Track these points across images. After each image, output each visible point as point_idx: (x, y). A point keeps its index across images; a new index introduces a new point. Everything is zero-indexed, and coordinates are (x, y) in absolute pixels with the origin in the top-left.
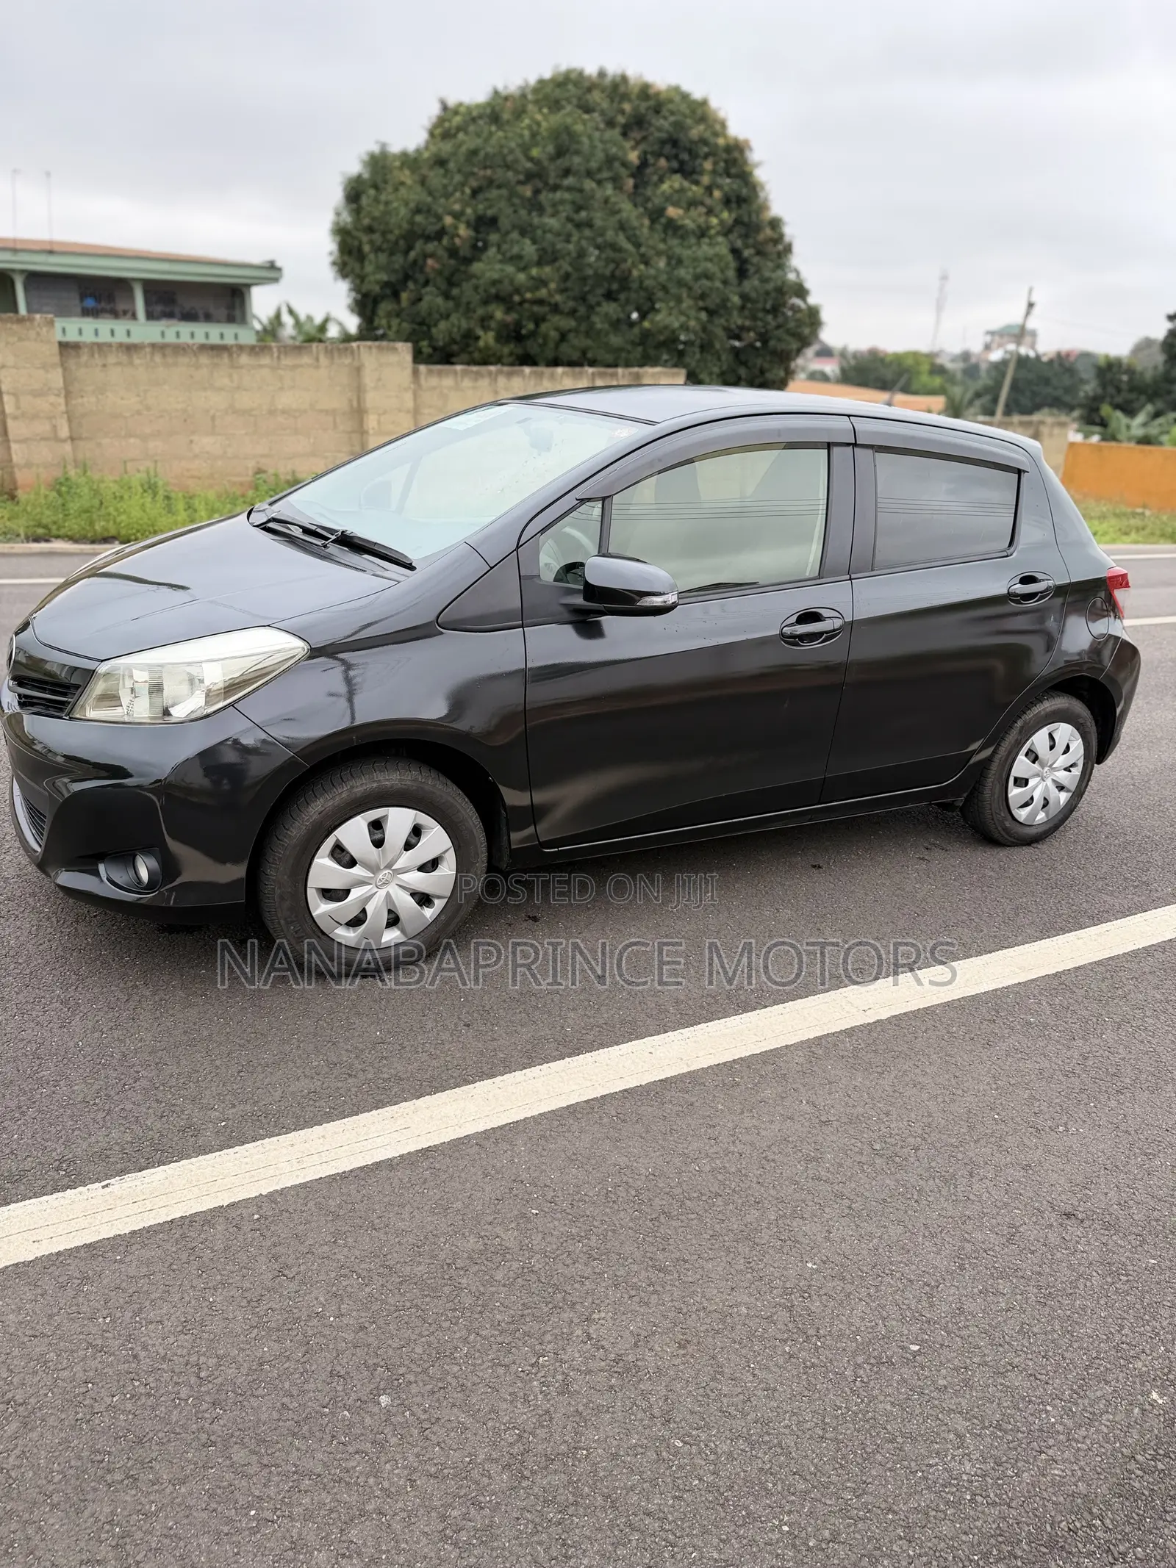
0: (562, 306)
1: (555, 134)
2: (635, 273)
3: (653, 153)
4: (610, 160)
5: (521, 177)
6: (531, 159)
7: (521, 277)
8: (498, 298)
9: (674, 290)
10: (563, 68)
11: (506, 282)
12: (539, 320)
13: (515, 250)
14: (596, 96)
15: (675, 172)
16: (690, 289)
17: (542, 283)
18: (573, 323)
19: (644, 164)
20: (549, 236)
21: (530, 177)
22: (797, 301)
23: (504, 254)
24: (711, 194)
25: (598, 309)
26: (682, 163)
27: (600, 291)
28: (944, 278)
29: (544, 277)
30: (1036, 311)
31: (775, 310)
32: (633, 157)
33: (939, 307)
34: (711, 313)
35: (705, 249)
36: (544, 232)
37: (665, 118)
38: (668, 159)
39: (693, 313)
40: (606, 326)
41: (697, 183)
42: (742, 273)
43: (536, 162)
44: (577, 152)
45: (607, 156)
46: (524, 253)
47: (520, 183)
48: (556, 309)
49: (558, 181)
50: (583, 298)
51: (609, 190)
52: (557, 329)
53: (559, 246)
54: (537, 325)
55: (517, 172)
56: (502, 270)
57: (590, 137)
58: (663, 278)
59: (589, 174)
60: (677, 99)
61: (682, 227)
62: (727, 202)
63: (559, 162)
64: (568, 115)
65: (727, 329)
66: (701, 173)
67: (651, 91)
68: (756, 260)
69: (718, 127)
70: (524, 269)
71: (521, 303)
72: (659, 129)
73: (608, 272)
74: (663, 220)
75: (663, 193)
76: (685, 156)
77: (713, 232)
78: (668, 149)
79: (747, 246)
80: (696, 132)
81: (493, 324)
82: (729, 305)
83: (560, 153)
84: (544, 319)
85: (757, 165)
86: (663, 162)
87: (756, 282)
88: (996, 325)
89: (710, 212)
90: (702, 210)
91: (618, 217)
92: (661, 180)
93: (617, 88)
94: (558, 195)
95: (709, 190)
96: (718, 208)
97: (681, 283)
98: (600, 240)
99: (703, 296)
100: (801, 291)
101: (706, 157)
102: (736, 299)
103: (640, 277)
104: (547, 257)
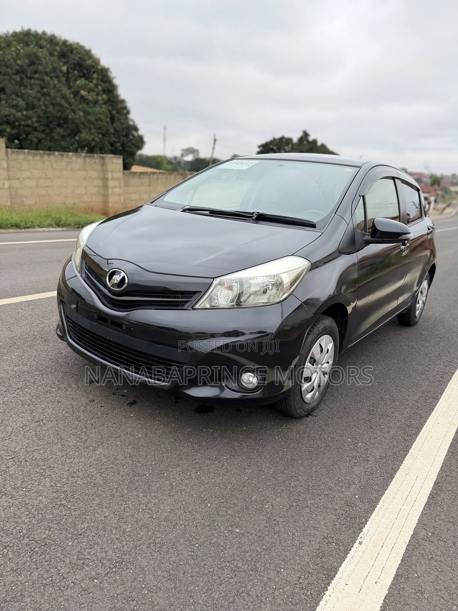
0: (38, 129)
1: (28, 56)
2: (70, 117)
3: (72, 68)
4: (54, 70)
5: (14, 72)
6: (18, 65)
7: (19, 114)
8: (8, 123)
9: (87, 125)
10: (26, 28)
11: (12, 117)
12: (28, 134)
13: (15, 103)
14: (43, 42)
15: (81, 77)
16: (94, 124)
17: (29, 118)
18: (44, 136)
19: (68, 72)
20: (30, 98)
21: (18, 72)
22: (134, 133)
23: (9, 104)
24: (97, 88)
25: (54, 131)
26: (84, 74)
27: (55, 123)
28: (165, 129)
29: (29, 115)
30: (217, 142)
31: (127, 136)
32: (65, 69)
33: (165, 139)
34: (103, 135)
35: (98, 109)
36: (28, 96)
37: (76, 55)
38: (78, 71)
39: (96, 134)
40: (59, 138)
41: (91, 82)
42: (113, 120)
43: (21, 66)
44: (39, 64)
45: (53, 67)
46: (19, 104)
47: (13, 74)
48: (35, 129)
49: (32, 75)
50: (47, 126)
51: (56, 81)
52: (37, 138)
53: (35, 103)
54: (27, 135)
55: (12, 69)
56: (10, 111)
57: (45, 58)
58: (82, 119)
59: (46, 74)
60: (79, 48)
61: (88, 99)
62: (104, 91)
63: (32, 67)
64: (33, 48)
65: (109, 142)
66: (93, 78)
67: (68, 44)
68: (117, 115)
69: (97, 62)
70: (20, 111)
71: (19, 126)
72: (74, 59)
73: (58, 115)
74: (79, 96)
75: (78, 85)
76: (85, 71)
77: (100, 102)
78: (77, 67)
79: (113, 110)
80: (89, 62)
81: (6, 134)
82: (110, 132)
83: (32, 63)
84: (30, 133)
85: (114, 78)
86: (76, 72)
87: (119, 124)
88: (185, 147)
89: (98, 94)
90: (95, 93)
91: (61, 93)
92: (76, 80)
93: (52, 40)
94: (33, 81)
95: (96, 86)
96: (101, 93)
97: (90, 122)
98: (54, 102)
99: (99, 128)
100: (136, 129)
101: (94, 72)
102: (112, 130)
103: (73, 118)
104: (30, 107)
